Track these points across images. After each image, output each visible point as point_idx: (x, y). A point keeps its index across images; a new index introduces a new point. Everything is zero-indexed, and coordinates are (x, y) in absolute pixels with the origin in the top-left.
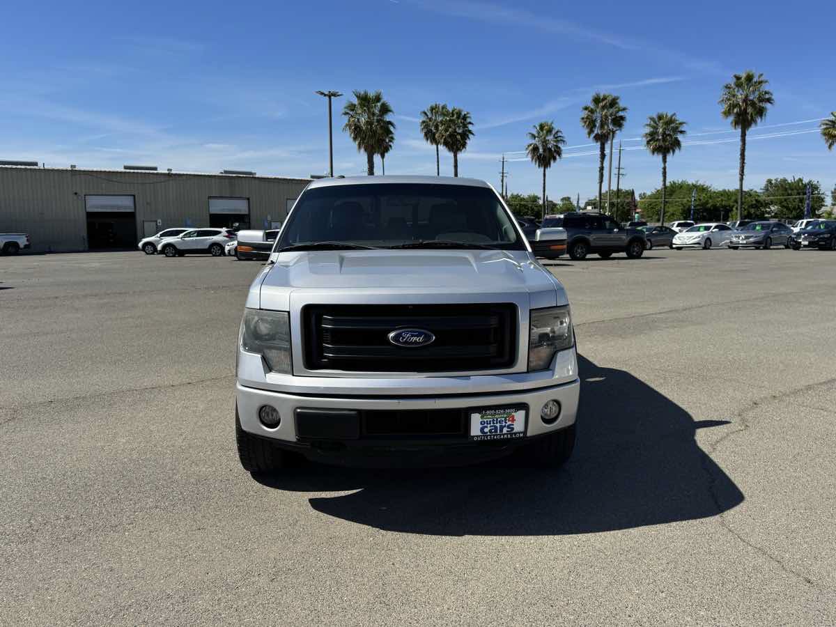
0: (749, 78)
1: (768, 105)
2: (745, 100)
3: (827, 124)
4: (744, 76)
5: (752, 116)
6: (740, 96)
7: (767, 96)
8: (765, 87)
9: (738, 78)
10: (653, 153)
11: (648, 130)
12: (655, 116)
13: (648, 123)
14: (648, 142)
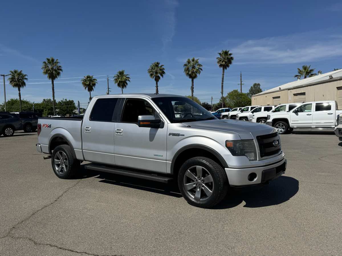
0: (53, 60)
1: (61, 72)
2: (52, 69)
3: (83, 80)
4: (51, 59)
5: (56, 75)
6: (50, 67)
7: (60, 68)
8: (59, 65)
9: (48, 60)
10: (14, 87)
11: (10, 76)
12: (13, 71)
13: (10, 73)
14: (11, 82)
